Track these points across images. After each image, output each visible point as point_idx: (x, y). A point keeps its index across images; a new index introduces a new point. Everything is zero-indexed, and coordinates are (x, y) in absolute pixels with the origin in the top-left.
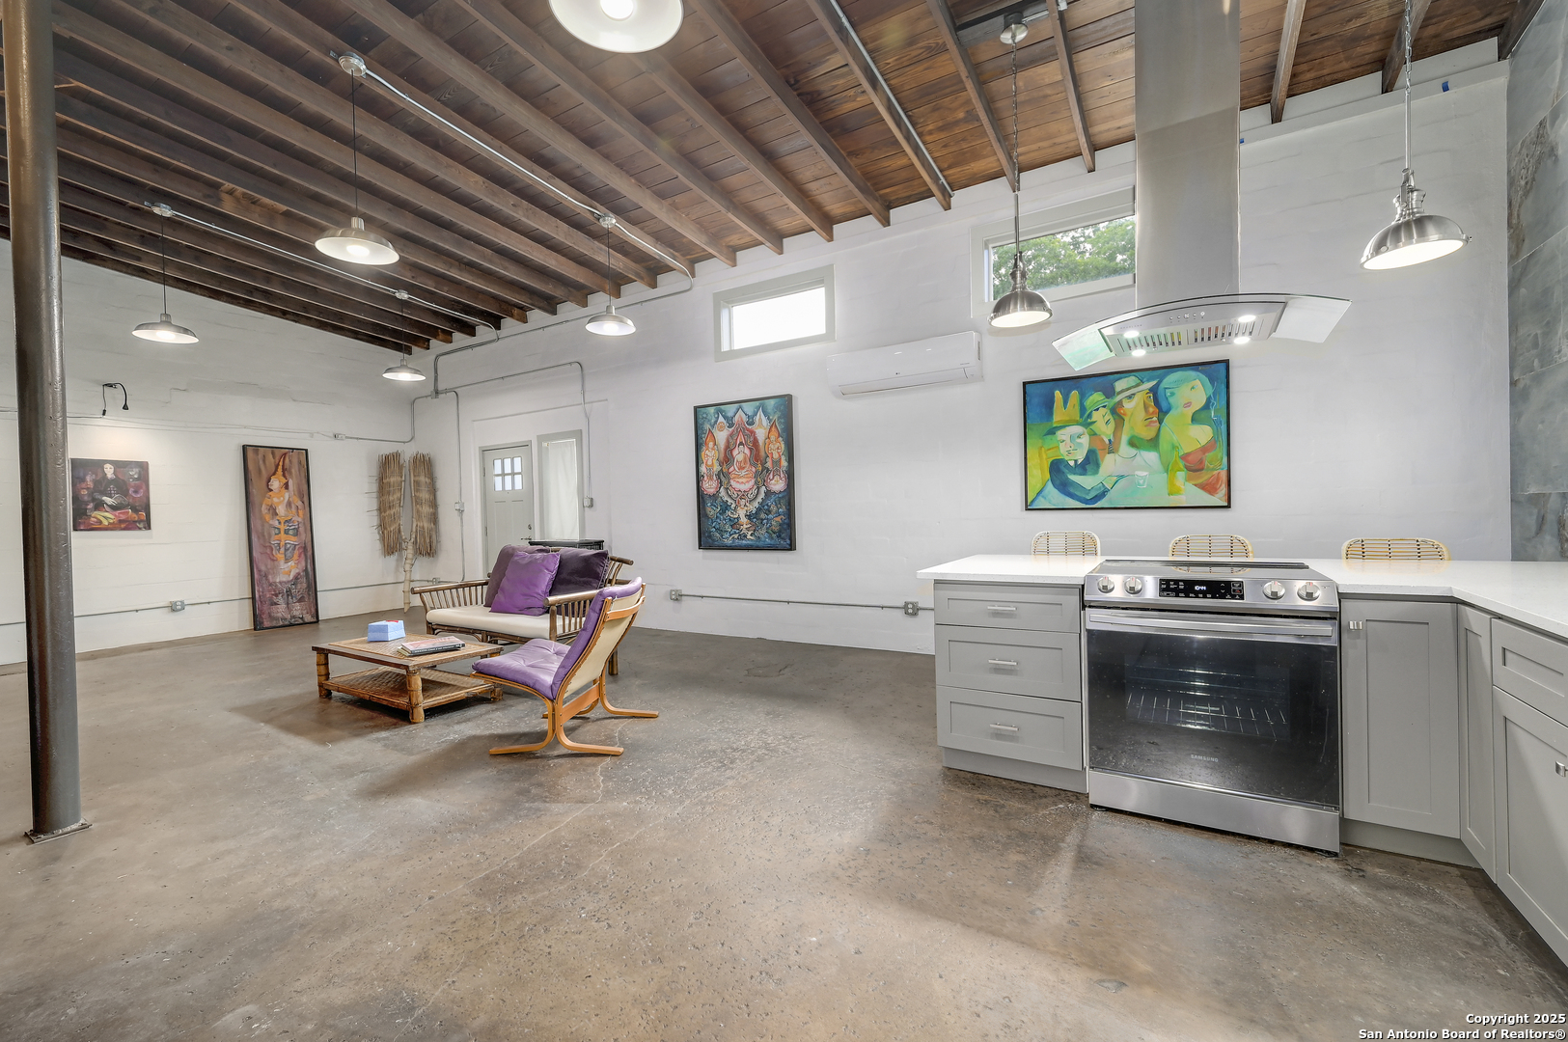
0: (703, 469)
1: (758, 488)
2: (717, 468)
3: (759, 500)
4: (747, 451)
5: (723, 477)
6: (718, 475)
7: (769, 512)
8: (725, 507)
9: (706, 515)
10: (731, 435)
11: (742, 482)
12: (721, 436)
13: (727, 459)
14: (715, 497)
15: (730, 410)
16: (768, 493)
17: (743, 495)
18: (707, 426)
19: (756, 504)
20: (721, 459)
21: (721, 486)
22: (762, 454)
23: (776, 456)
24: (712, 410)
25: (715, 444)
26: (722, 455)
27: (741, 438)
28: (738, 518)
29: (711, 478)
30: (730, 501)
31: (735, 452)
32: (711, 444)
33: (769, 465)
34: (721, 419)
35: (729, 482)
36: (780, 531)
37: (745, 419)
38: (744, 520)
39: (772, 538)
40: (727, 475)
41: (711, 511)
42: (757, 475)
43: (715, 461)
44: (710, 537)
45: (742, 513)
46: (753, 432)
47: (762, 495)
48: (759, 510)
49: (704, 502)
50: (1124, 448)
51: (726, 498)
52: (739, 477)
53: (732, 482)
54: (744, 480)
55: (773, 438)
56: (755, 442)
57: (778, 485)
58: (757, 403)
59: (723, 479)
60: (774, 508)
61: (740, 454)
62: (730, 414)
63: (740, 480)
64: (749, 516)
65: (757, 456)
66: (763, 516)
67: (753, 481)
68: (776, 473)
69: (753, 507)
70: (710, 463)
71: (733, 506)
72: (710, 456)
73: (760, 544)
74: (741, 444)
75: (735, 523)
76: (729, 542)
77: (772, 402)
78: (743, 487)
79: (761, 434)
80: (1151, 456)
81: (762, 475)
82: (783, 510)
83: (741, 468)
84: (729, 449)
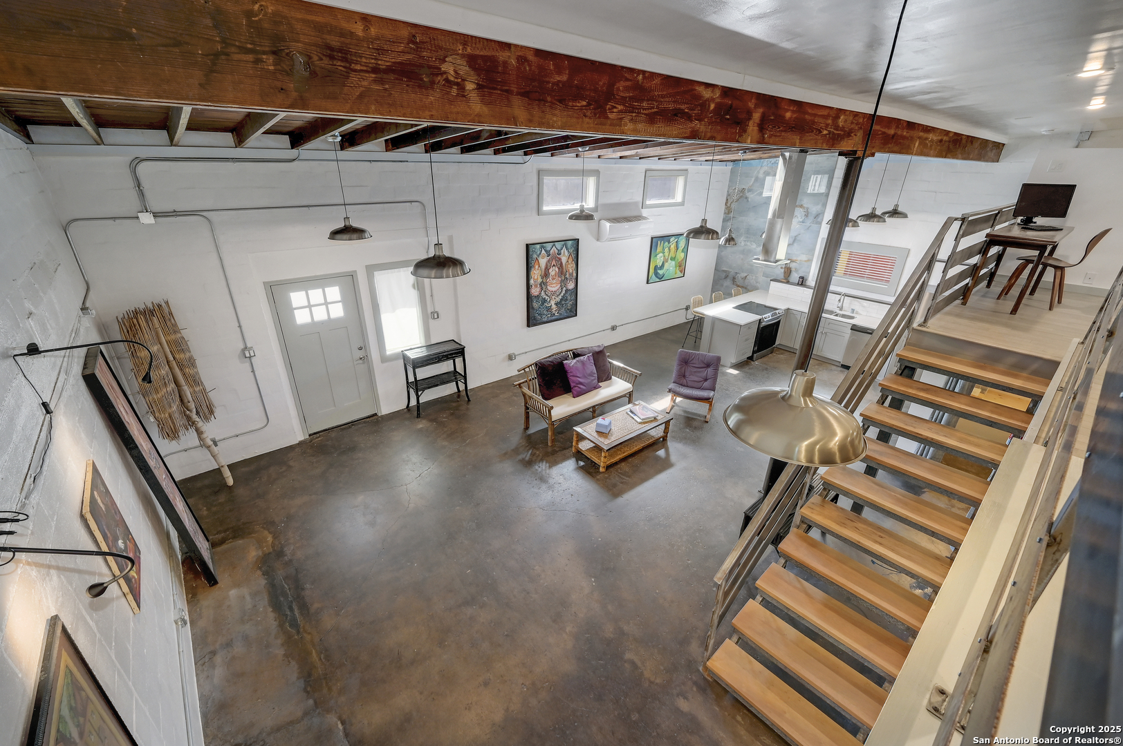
0: (532, 282)
1: (563, 288)
2: (540, 280)
3: (562, 294)
4: (557, 270)
5: (543, 285)
6: (541, 285)
7: (566, 300)
8: (544, 301)
9: (533, 308)
10: (549, 261)
11: (554, 286)
12: (543, 262)
13: (546, 274)
14: (538, 297)
15: (549, 246)
16: (567, 290)
17: (554, 293)
18: (535, 256)
19: (560, 297)
20: (543, 274)
21: (542, 290)
22: (565, 270)
23: (571, 271)
24: (538, 246)
25: (539, 267)
26: (543, 273)
27: (554, 263)
28: (551, 306)
29: (536, 286)
30: (547, 297)
31: (550, 271)
32: (537, 267)
33: (567, 276)
34: (543, 251)
35: (547, 287)
36: (571, 308)
37: (556, 251)
38: (554, 306)
39: (567, 312)
40: (546, 283)
41: (535, 305)
42: (562, 281)
43: (539, 276)
44: (535, 319)
45: (553, 303)
46: (560, 259)
47: (564, 292)
48: (561, 300)
49: (532, 300)
50: (669, 261)
51: (545, 297)
52: (552, 284)
53: (549, 287)
54: (555, 285)
55: (570, 262)
56: (561, 263)
57: (571, 286)
58: (563, 243)
59: (543, 286)
60: (569, 298)
61: (553, 271)
62: (548, 249)
63: (552, 286)
64: (556, 304)
65: (562, 272)
66: (563, 302)
67: (560, 285)
68: (571, 279)
69: (558, 299)
70: (536, 278)
71: (549, 300)
72: (536, 274)
73: (562, 317)
74: (554, 265)
75: (549, 309)
76: (545, 320)
77: (570, 242)
78: (554, 289)
79: (564, 260)
80: (673, 262)
81: (563, 282)
82: (573, 297)
83: (553, 279)
84: (547, 269)
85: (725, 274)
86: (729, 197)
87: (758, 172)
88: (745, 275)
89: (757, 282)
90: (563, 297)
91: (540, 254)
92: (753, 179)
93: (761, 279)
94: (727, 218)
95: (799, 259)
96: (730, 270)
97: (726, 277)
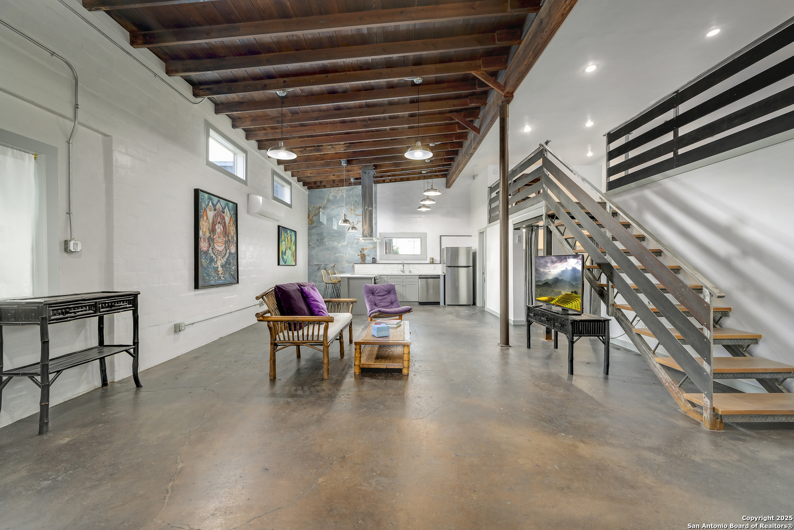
0: (201, 233)
1: (226, 250)
2: (208, 234)
3: (226, 257)
4: (222, 228)
5: (211, 240)
6: (208, 239)
7: (230, 264)
8: (212, 260)
9: (202, 266)
10: (215, 216)
11: (220, 247)
12: (211, 214)
13: (213, 231)
14: (206, 253)
15: (214, 200)
16: (230, 253)
17: (220, 253)
18: (204, 205)
19: (225, 259)
20: (210, 229)
21: (210, 246)
22: (227, 231)
23: (232, 234)
24: (206, 196)
25: (207, 219)
26: (211, 227)
27: (219, 219)
28: (218, 267)
29: (205, 241)
30: (214, 256)
31: (217, 227)
32: (205, 218)
33: (230, 238)
34: (210, 204)
35: (214, 245)
36: (234, 274)
37: (221, 208)
38: (220, 269)
39: (231, 278)
40: (213, 240)
41: (203, 262)
42: (226, 242)
43: (207, 229)
44: (203, 280)
45: (219, 264)
46: (224, 218)
47: (228, 255)
48: (226, 262)
49: (201, 256)
50: (288, 249)
51: (212, 255)
52: (218, 242)
53: (215, 245)
56: (225, 222)
57: (233, 249)
58: (226, 202)
59: (211, 242)
60: (232, 262)
61: (219, 228)
62: (215, 203)
63: (219, 244)
64: (222, 266)
65: (226, 233)
66: (228, 266)
67: (224, 246)
68: (233, 243)
69: (223, 261)
70: (204, 230)
71: (215, 259)
72: (204, 226)
73: (226, 282)
74: (219, 222)
75: (216, 269)
76: (213, 283)
77: (231, 204)
79: (227, 219)
80: (290, 252)
81: (227, 243)
82: (235, 263)
83: (219, 237)
84: (214, 224)
85: (317, 267)
86: (310, 213)
87: (329, 196)
88: (334, 264)
89: (343, 268)
90: (227, 259)
91: (208, 204)
92: (326, 201)
93: (346, 265)
94: (312, 227)
95: (368, 247)
96: (321, 263)
97: (319, 269)
